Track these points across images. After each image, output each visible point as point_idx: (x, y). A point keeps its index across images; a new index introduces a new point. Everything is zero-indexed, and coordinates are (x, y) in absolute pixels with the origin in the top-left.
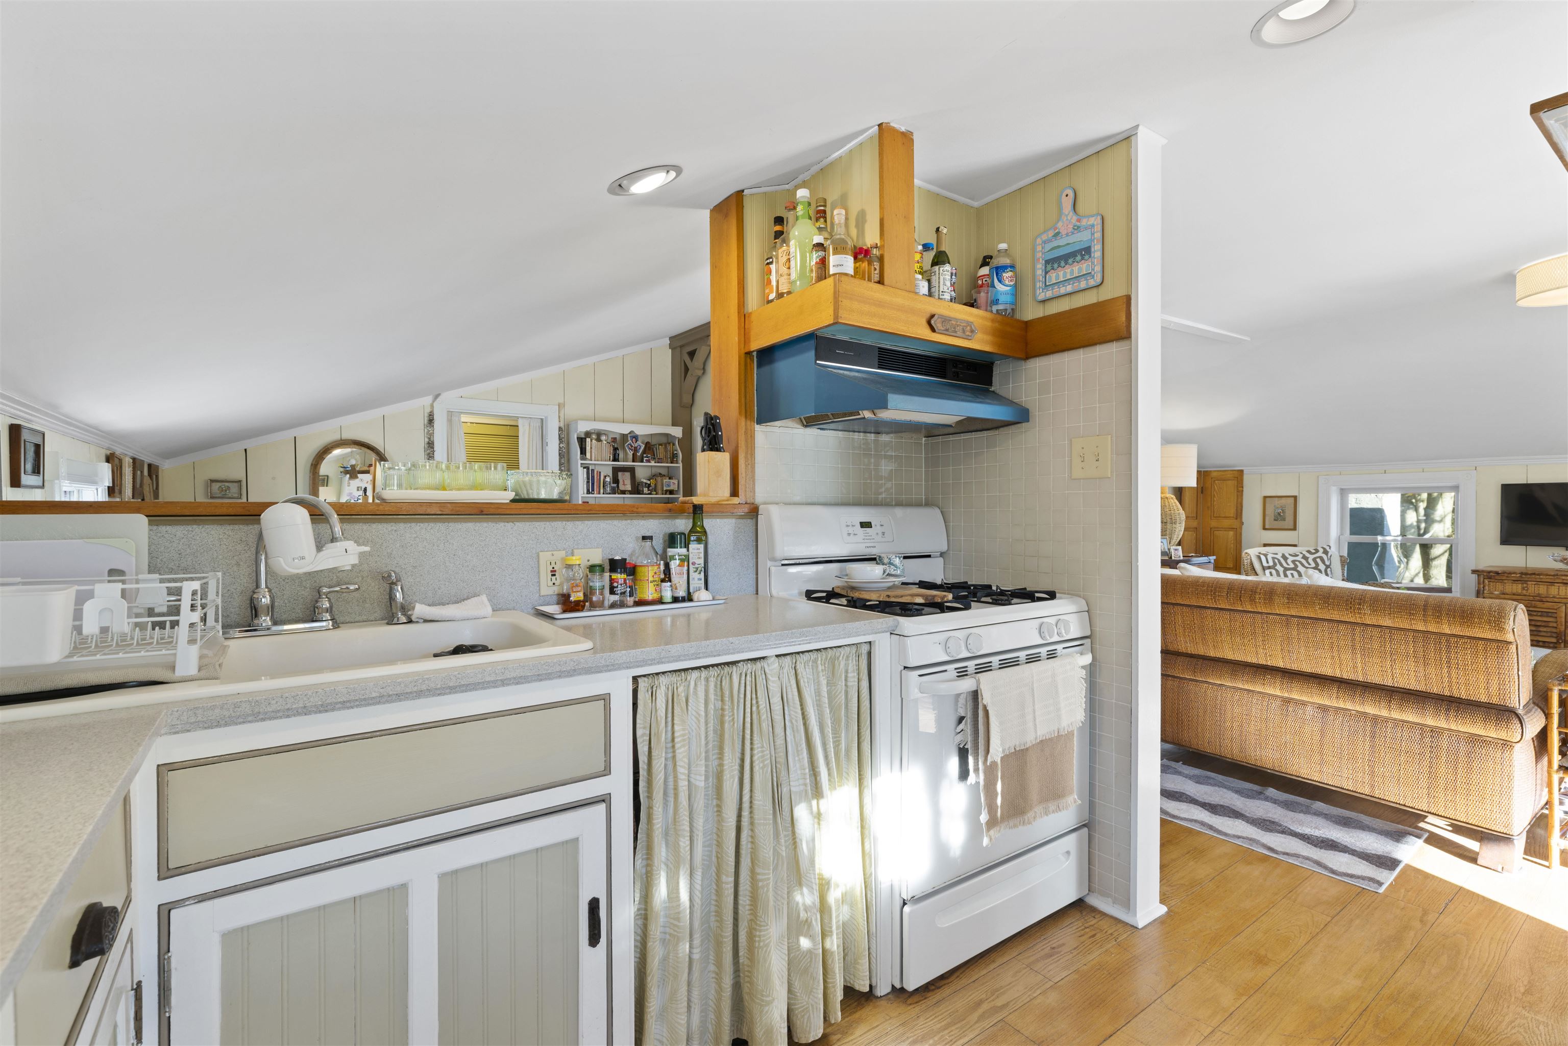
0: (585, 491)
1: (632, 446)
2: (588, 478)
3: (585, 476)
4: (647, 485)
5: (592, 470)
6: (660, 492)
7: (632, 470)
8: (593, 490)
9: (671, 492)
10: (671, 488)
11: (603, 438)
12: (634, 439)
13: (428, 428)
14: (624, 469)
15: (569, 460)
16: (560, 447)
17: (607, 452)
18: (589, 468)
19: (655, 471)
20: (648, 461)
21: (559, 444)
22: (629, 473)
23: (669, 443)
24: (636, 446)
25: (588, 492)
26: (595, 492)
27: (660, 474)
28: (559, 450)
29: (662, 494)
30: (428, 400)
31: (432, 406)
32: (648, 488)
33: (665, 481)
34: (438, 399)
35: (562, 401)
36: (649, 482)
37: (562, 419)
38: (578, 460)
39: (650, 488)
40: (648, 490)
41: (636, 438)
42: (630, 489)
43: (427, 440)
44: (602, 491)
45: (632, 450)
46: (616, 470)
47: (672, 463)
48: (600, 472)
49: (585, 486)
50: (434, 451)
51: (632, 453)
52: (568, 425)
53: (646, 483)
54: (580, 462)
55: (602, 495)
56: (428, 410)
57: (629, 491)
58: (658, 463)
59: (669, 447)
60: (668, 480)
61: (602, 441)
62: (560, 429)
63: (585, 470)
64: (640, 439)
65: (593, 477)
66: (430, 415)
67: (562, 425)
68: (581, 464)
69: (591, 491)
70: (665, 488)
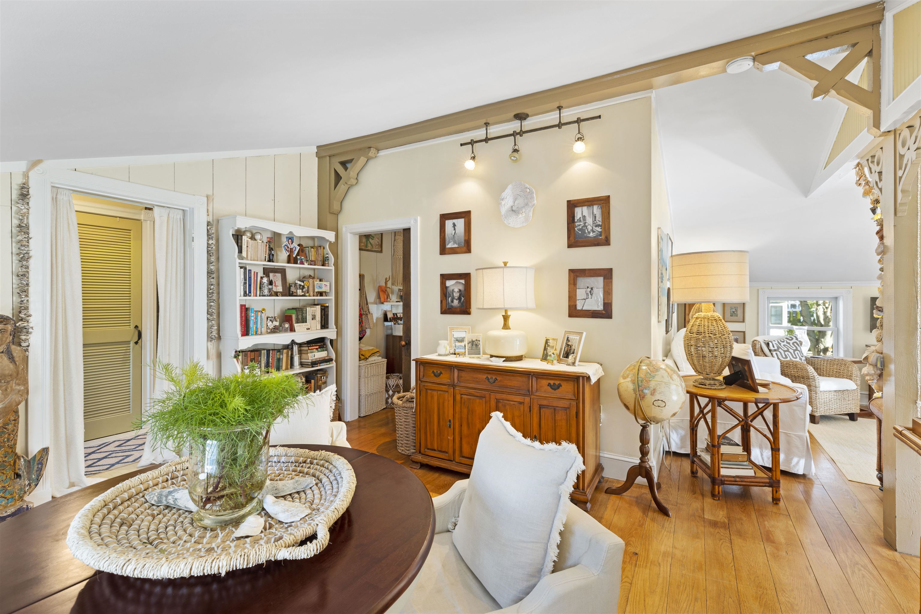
0: (242, 293)
1: (288, 248)
2: (245, 279)
3: (242, 277)
4: (301, 287)
5: (249, 270)
6: (311, 294)
7: (282, 271)
8: (250, 292)
9: (321, 294)
10: (323, 290)
11: (258, 237)
12: (290, 240)
13: (19, 205)
14: (275, 270)
15: (218, 259)
16: (208, 243)
17: (262, 251)
18: (246, 268)
19: (307, 273)
20: (302, 263)
21: (208, 241)
22: (280, 274)
23: (320, 246)
24: (292, 247)
25: (245, 294)
26: (252, 294)
27: (310, 276)
28: (208, 247)
29: (314, 296)
30: (21, 166)
31: (26, 175)
32: (302, 289)
33: (316, 283)
34: (36, 169)
35: (210, 193)
36: (302, 284)
37: (211, 214)
38: (235, 259)
39: (304, 290)
40: (302, 292)
41: (291, 239)
42: (281, 290)
43: (16, 222)
44: (258, 293)
45: (288, 251)
46: (268, 272)
47: (323, 265)
48: (257, 273)
49: (242, 287)
50: (28, 239)
51: (288, 254)
52: (218, 221)
53: (300, 285)
54: (238, 261)
55: (258, 298)
56: (18, 180)
57: (281, 292)
58: (311, 265)
59: (320, 251)
60: (318, 282)
61: (255, 240)
62: (208, 224)
63: (242, 270)
64: (295, 240)
65: (250, 278)
66: (23, 188)
67: (210, 220)
68: (240, 263)
69: (247, 293)
70: (316, 290)
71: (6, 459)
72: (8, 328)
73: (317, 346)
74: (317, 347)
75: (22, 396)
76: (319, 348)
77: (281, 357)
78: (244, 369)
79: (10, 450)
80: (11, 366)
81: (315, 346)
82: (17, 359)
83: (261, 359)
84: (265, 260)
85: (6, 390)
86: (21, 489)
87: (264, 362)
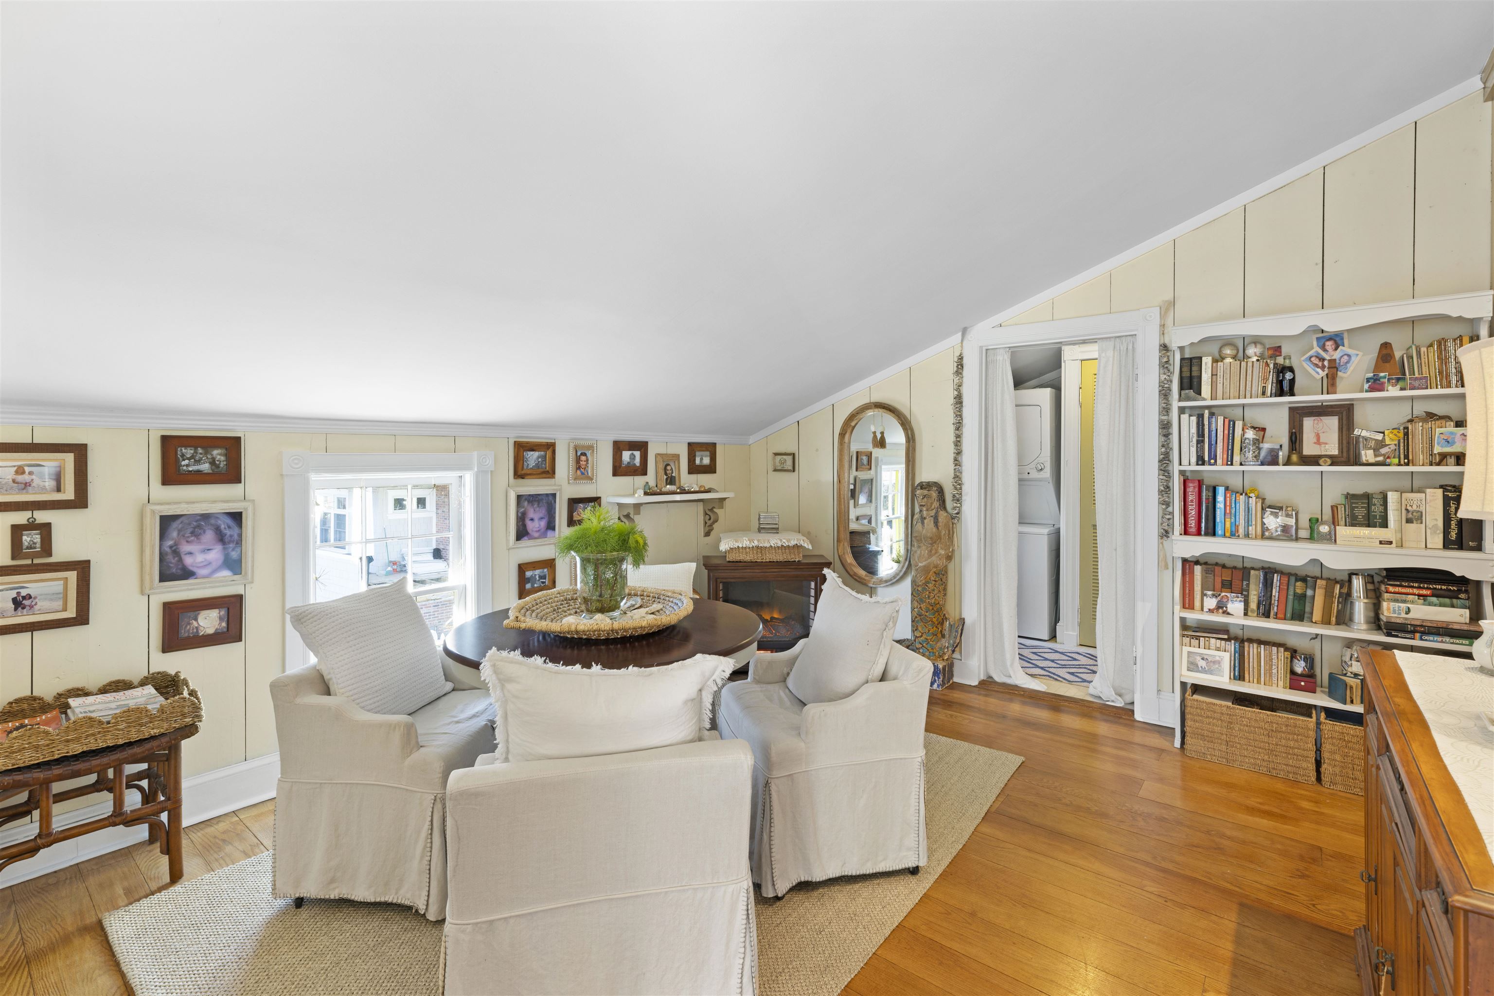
0: (1193, 460)
1: (1323, 360)
2: (1200, 435)
3: (1194, 430)
4: (1372, 444)
5: (1211, 416)
7: (1341, 411)
8: (1213, 456)
9: (1452, 458)
10: (1457, 448)
12: (1329, 343)
17: (1255, 378)
18: (1201, 413)
20: (1382, 388)
21: (1160, 376)
22: (1335, 418)
24: (1335, 357)
25: (1201, 461)
26: (1219, 461)
27: (1429, 414)
29: (1430, 464)
30: (956, 339)
31: (962, 346)
32: (1376, 451)
33: (1439, 431)
34: (967, 337)
39: (1387, 449)
40: (1378, 455)
41: (1331, 339)
42: (1335, 452)
44: (1237, 458)
45: (1323, 368)
46: (1298, 415)
49: (1193, 449)
51: (1323, 374)
53: (1368, 440)
54: (1179, 404)
56: (956, 353)
57: (1331, 457)
58: (1413, 388)
59: (1452, 349)
62: (1162, 348)
63: (1194, 418)
65: (1213, 431)
67: (1167, 340)
68: (1183, 407)
69: (1206, 458)
70: (1437, 449)
71: (927, 614)
72: (931, 494)
73: (1428, 588)
74: (1428, 592)
75: (940, 559)
76: (1433, 595)
77: (1309, 593)
78: (1206, 595)
79: (931, 608)
80: (934, 530)
81: (1419, 588)
82: (940, 524)
83: (1248, 585)
84: (1264, 393)
85: (931, 551)
86: (941, 648)
87: (1255, 593)
